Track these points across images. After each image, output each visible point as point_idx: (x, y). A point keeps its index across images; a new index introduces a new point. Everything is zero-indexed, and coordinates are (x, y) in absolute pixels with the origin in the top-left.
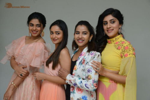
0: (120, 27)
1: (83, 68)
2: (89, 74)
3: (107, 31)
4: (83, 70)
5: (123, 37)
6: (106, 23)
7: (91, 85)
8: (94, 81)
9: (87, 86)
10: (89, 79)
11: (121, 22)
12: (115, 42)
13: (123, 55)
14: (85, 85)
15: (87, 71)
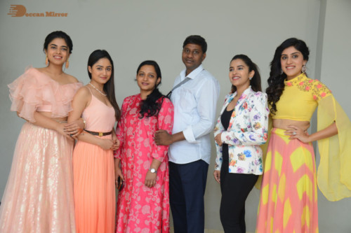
0: (304, 63)
1: (246, 114)
2: (257, 121)
3: (286, 67)
4: (245, 116)
5: (307, 76)
6: (286, 57)
7: (258, 136)
8: (264, 131)
9: (252, 138)
10: (258, 128)
11: (306, 58)
12: (298, 83)
13: (317, 96)
14: (250, 137)
15: (253, 118)
